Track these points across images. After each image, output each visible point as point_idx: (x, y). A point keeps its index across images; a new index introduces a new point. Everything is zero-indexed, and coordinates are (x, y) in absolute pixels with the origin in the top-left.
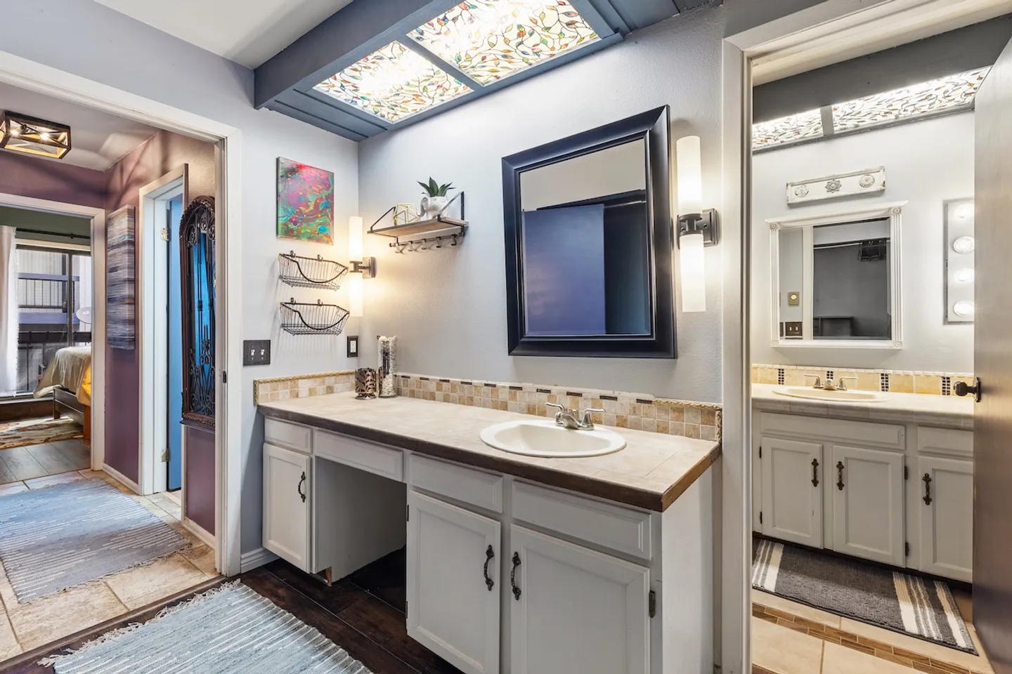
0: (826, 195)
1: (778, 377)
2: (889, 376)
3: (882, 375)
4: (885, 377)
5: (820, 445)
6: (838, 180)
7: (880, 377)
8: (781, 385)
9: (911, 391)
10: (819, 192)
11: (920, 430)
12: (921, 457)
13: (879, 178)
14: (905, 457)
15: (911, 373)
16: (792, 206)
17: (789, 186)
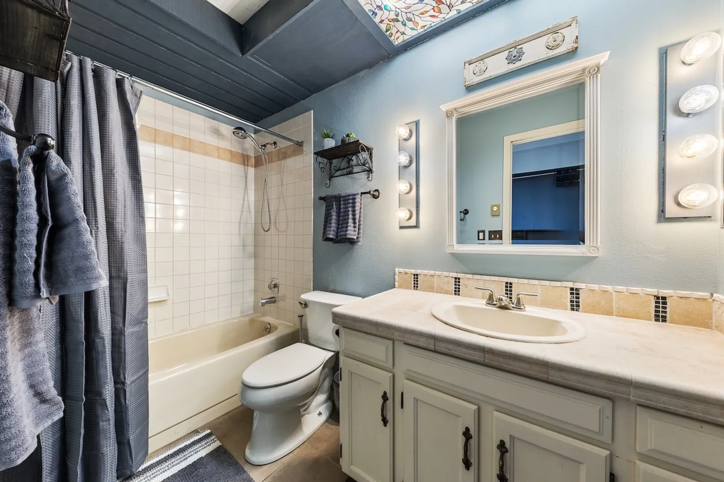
0: (507, 68)
1: (454, 286)
2: (581, 292)
3: (572, 289)
4: (575, 292)
5: (476, 407)
6: (520, 47)
7: (569, 291)
8: (457, 296)
9: (609, 313)
10: (498, 65)
11: (642, 413)
12: (643, 466)
13: (570, 34)
14: (611, 456)
15: (609, 288)
16: (470, 89)
17: (467, 64)
